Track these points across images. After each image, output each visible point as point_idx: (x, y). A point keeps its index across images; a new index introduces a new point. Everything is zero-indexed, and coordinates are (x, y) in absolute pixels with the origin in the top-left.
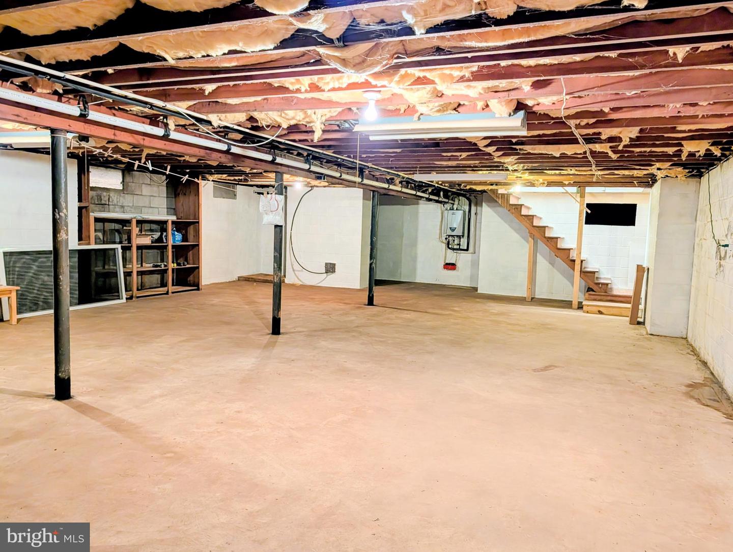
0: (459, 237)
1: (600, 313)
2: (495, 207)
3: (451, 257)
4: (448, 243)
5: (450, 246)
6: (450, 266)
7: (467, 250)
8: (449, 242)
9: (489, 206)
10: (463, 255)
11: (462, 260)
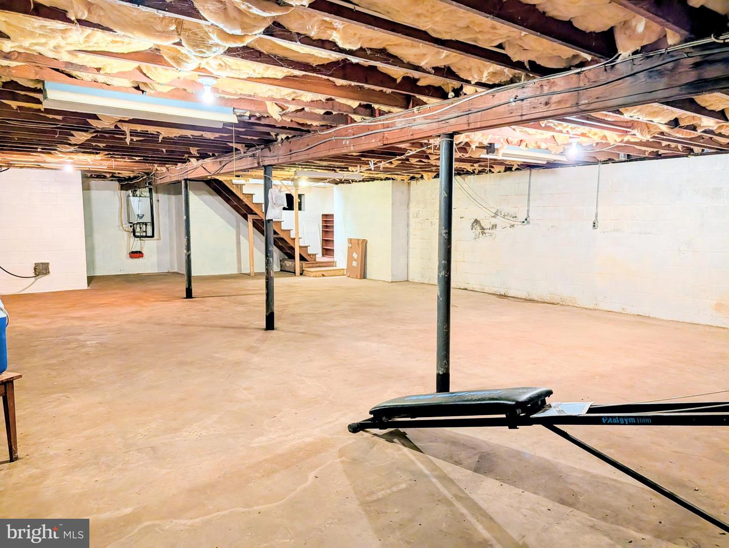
0: (146, 224)
1: (323, 275)
2: (200, 195)
3: (136, 245)
4: (134, 232)
5: (137, 234)
6: (136, 254)
7: (153, 236)
8: (134, 230)
9: (195, 194)
10: (148, 241)
11: (147, 246)
